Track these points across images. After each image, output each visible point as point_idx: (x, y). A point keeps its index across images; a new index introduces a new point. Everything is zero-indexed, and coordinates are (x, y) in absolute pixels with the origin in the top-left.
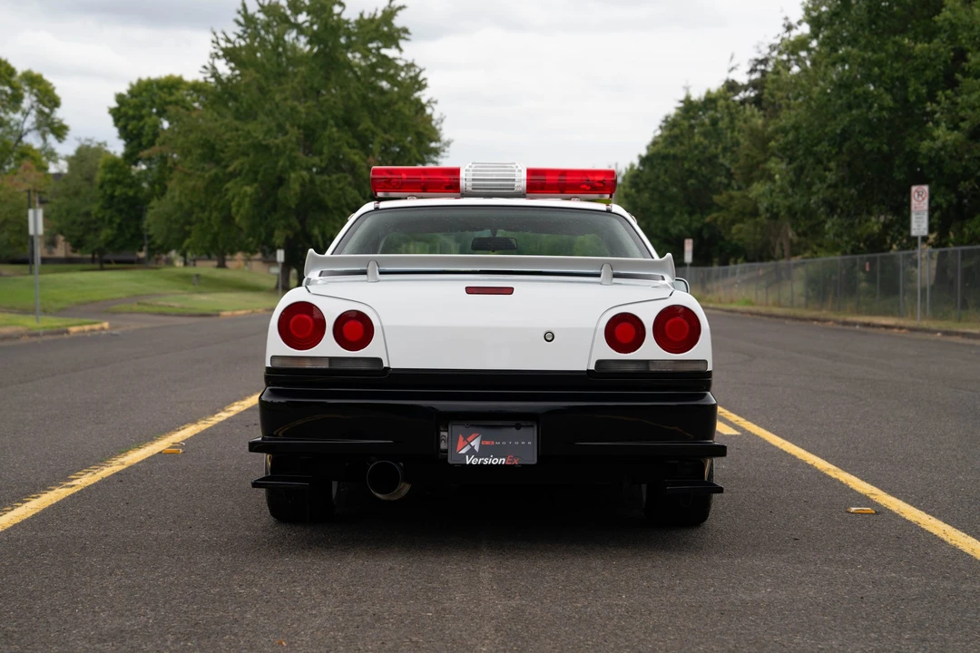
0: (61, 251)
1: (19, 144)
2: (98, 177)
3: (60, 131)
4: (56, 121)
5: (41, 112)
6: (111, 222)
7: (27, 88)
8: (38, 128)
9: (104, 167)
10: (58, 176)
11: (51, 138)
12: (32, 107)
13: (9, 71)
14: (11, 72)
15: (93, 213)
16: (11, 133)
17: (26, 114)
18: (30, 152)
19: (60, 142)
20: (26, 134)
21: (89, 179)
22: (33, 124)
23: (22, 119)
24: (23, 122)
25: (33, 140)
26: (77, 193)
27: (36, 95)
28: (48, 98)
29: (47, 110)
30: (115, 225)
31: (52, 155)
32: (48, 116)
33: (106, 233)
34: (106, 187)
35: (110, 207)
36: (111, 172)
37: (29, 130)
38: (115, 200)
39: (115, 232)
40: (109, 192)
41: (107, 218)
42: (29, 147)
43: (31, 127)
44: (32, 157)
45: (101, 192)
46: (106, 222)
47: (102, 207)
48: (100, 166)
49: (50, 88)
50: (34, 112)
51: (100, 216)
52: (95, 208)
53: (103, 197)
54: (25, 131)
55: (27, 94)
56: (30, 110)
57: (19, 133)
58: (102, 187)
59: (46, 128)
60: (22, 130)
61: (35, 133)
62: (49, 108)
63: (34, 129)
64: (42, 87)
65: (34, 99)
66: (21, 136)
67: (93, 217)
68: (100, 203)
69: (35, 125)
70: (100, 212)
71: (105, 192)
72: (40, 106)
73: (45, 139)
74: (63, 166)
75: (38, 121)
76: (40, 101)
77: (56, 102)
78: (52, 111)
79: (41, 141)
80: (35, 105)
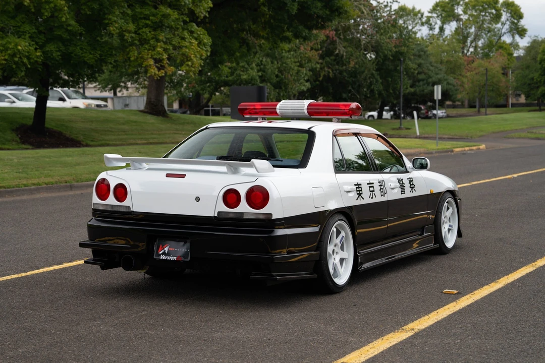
1: (499, 41)
2: (539, 57)
3: (522, 32)
4: (520, 27)
5: (513, 23)
7: (505, 10)
8: (510, 32)
10: (518, 58)
11: (517, 37)
12: (508, 20)
15: (535, 78)
16: (495, 35)
17: (503, 24)
18: (504, 45)
19: (522, 38)
20: (503, 35)
21: (534, 59)
22: (507, 30)
23: (501, 27)
24: (502, 29)
26: (528, 67)
27: (510, 13)
28: (517, 14)
29: (516, 21)
31: (516, 46)
32: (516, 24)
33: (542, 89)
34: (543, 63)
37: (505, 33)
41: (542, 80)
42: (504, 42)
43: (506, 32)
44: (506, 49)
45: (539, 66)
46: (542, 83)
47: (540, 75)
48: (540, 51)
49: (518, 8)
50: (508, 23)
51: (539, 80)
52: (536, 75)
53: (541, 69)
54: (503, 33)
55: (504, 14)
56: (506, 21)
57: (499, 35)
58: (540, 63)
59: (515, 31)
60: (501, 33)
61: (509, 34)
62: (517, 20)
63: (508, 32)
64: (513, 8)
65: (509, 15)
66: (500, 37)
67: (535, 80)
68: (540, 72)
69: (509, 30)
70: (539, 77)
71: (542, 66)
72: (512, 19)
73: (513, 37)
74: (521, 53)
75: (510, 27)
76: (512, 16)
77: (520, 16)
78: (518, 22)
79: (512, 39)
80: (509, 18)
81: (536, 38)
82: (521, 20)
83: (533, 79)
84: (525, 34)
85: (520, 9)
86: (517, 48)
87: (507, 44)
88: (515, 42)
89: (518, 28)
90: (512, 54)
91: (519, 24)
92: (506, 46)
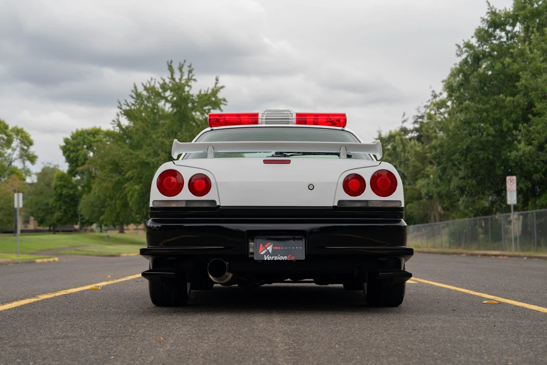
0: (32, 226)
1: (10, 167)
2: (53, 183)
3: (32, 159)
4: (31, 153)
5: (22, 149)
6: (60, 208)
7: (15, 136)
8: (21, 157)
9: (57, 178)
10: (31, 184)
11: (28, 163)
12: (17, 146)
13: (5, 126)
14: (6, 127)
15: (50, 203)
16: (5, 160)
17: (14, 150)
18: (16, 170)
19: (33, 164)
20: (14, 161)
21: (48, 185)
22: (18, 155)
23: (12, 153)
24: (13, 154)
25: (18, 164)
26: (41, 193)
27: (20, 140)
28: (27, 141)
29: (25, 148)
30: (62, 210)
31: (28, 172)
32: (26, 151)
33: (57, 214)
34: (57, 189)
35: (59, 200)
36: (61, 180)
37: (16, 159)
38: (63, 196)
39: (62, 214)
40: (59, 192)
41: (58, 206)
42: (16, 168)
43: (17, 157)
44: (18, 174)
45: (55, 192)
46: (57, 209)
47: (55, 200)
48: (54, 178)
49: (28, 135)
50: (18, 149)
51: (54, 205)
52: (51, 201)
53: (56, 195)
54: (13, 159)
55: (15, 140)
56: (16, 148)
57: (10, 160)
58: (55, 189)
59: (25, 158)
61: (19, 160)
62: (27, 146)
63: (19, 158)
64: (23, 135)
65: (18, 142)
66: (11, 162)
67: (50, 206)
68: (54, 198)
70: (54, 203)
71: (57, 192)
72: (22, 145)
73: (24, 163)
74: (34, 179)
75: (21, 154)
76: (20, 143)
77: (31, 144)
78: (29, 148)
79: (22, 165)
80: (19, 145)
82: (31, 147)
83: (48, 204)
84: (36, 160)
85: (30, 136)
86: (29, 174)
87: (18, 170)
88: (26, 168)
89: (29, 155)
90: (24, 180)
91: (29, 151)
92: (18, 172)
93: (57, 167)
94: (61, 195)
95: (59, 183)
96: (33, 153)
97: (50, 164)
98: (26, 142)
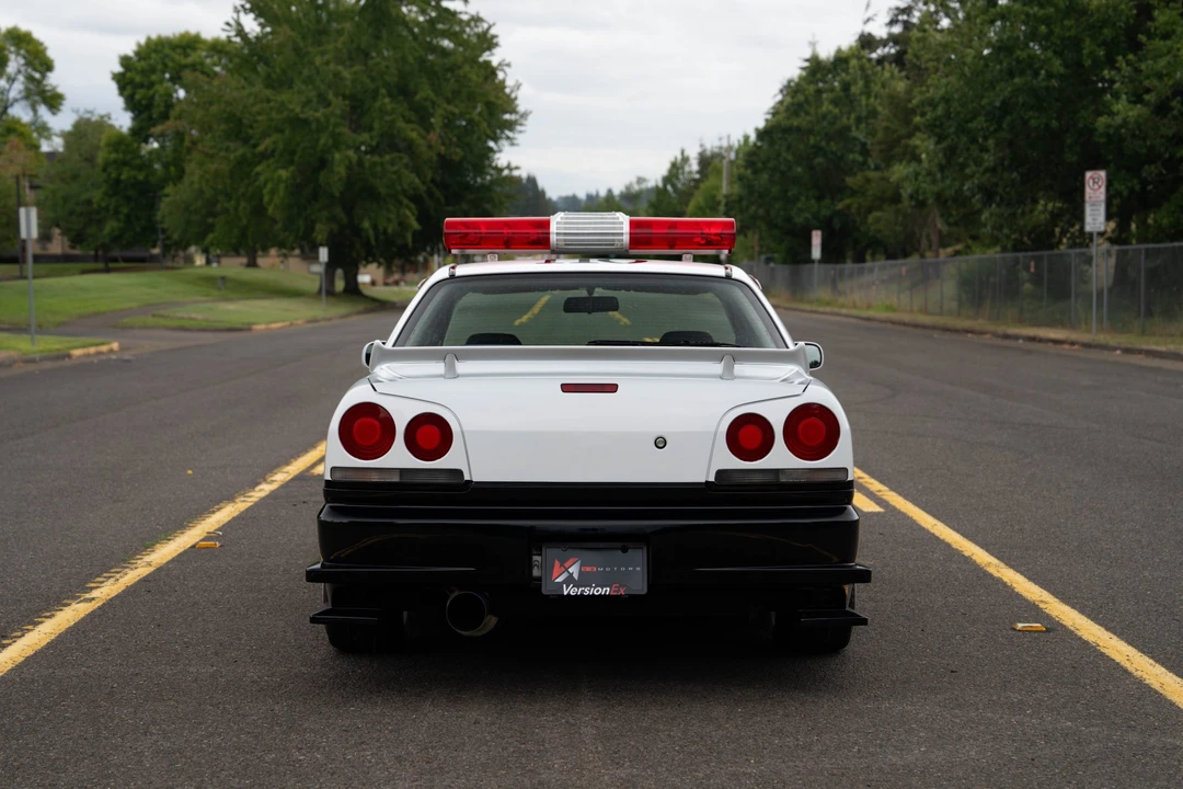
0: (57, 246)
1: (4, 117)
2: (101, 158)
3: (54, 101)
4: (48, 88)
5: (30, 79)
6: (117, 212)
7: (12, 49)
8: (26, 98)
9: (108, 145)
10: (51, 155)
11: (43, 110)
12: (19, 72)
15: (95, 200)
17: (11, 80)
18: (17, 126)
19: (54, 114)
20: (12, 105)
21: (90, 160)
22: (20, 92)
23: (7, 86)
24: (8, 91)
25: (21, 112)
26: (75, 177)
27: (25, 58)
28: (39, 61)
29: (37, 75)
30: (122, 217)
31: (44, 130)
32: (39, 82)
33: (111, 226)
34: (109, 170)
35: (115, 194)
36: (117, 151)
37: (16, 100)
38: (122, 185)
39: (122, 225)
40: (114, 175)
41: (111, 207)
42: (17, 121)
43: (18, 96)
44: (22, 135)
45: (104, 175)
46: (111, 212)
47: (106, 194)
48: (102, 144)
49: (41, 48)
50: (21, 78)
51: (103, 204)
52: (97, 195)
53: (106, 181)
54: (11, 101)
55: (12, 57)
56: (16, 75)
57: (3, 104)
58: (104, 170)
59: (37, 98)
60: (8, 100)
61: (23, 103)
62: (40, 72)
63: (22, 99)
64: (30, 47)
65: (22, 61)
66: (6, 108)
67: (95, 206)
68: (103, 189)
69: (23, 94)
70: (103, 200)
71: (109, 175)
72: (30, 70)
73: (35, 111)
74: (57, 144)
75: (27, 89)
76: (28, 64)
77: (48, 66)
78: (44, 76)
79: (31, 113)
80: (23, 69)
81: (87, 116)
82: (49, 74)
83: (89, 202)
84: (61, 104)
85: (46, 49)
86: (46, 134)
87: (24, 125)
88: (40, 120)
89: (44, 91)
90: (37, 147)
91: (45, 82)
92: (22, 129)
93: (106, 119)
94: (118, 181)
95: (113, 156)
96: (54, 88)
97: (91, 112)
98: (37, 62)
